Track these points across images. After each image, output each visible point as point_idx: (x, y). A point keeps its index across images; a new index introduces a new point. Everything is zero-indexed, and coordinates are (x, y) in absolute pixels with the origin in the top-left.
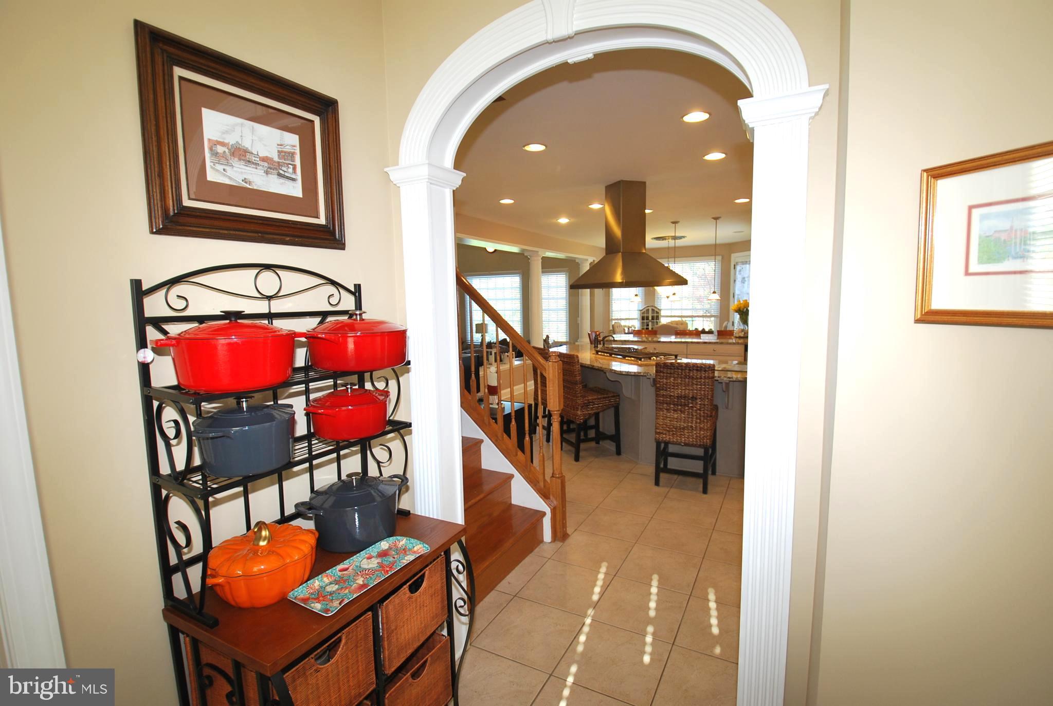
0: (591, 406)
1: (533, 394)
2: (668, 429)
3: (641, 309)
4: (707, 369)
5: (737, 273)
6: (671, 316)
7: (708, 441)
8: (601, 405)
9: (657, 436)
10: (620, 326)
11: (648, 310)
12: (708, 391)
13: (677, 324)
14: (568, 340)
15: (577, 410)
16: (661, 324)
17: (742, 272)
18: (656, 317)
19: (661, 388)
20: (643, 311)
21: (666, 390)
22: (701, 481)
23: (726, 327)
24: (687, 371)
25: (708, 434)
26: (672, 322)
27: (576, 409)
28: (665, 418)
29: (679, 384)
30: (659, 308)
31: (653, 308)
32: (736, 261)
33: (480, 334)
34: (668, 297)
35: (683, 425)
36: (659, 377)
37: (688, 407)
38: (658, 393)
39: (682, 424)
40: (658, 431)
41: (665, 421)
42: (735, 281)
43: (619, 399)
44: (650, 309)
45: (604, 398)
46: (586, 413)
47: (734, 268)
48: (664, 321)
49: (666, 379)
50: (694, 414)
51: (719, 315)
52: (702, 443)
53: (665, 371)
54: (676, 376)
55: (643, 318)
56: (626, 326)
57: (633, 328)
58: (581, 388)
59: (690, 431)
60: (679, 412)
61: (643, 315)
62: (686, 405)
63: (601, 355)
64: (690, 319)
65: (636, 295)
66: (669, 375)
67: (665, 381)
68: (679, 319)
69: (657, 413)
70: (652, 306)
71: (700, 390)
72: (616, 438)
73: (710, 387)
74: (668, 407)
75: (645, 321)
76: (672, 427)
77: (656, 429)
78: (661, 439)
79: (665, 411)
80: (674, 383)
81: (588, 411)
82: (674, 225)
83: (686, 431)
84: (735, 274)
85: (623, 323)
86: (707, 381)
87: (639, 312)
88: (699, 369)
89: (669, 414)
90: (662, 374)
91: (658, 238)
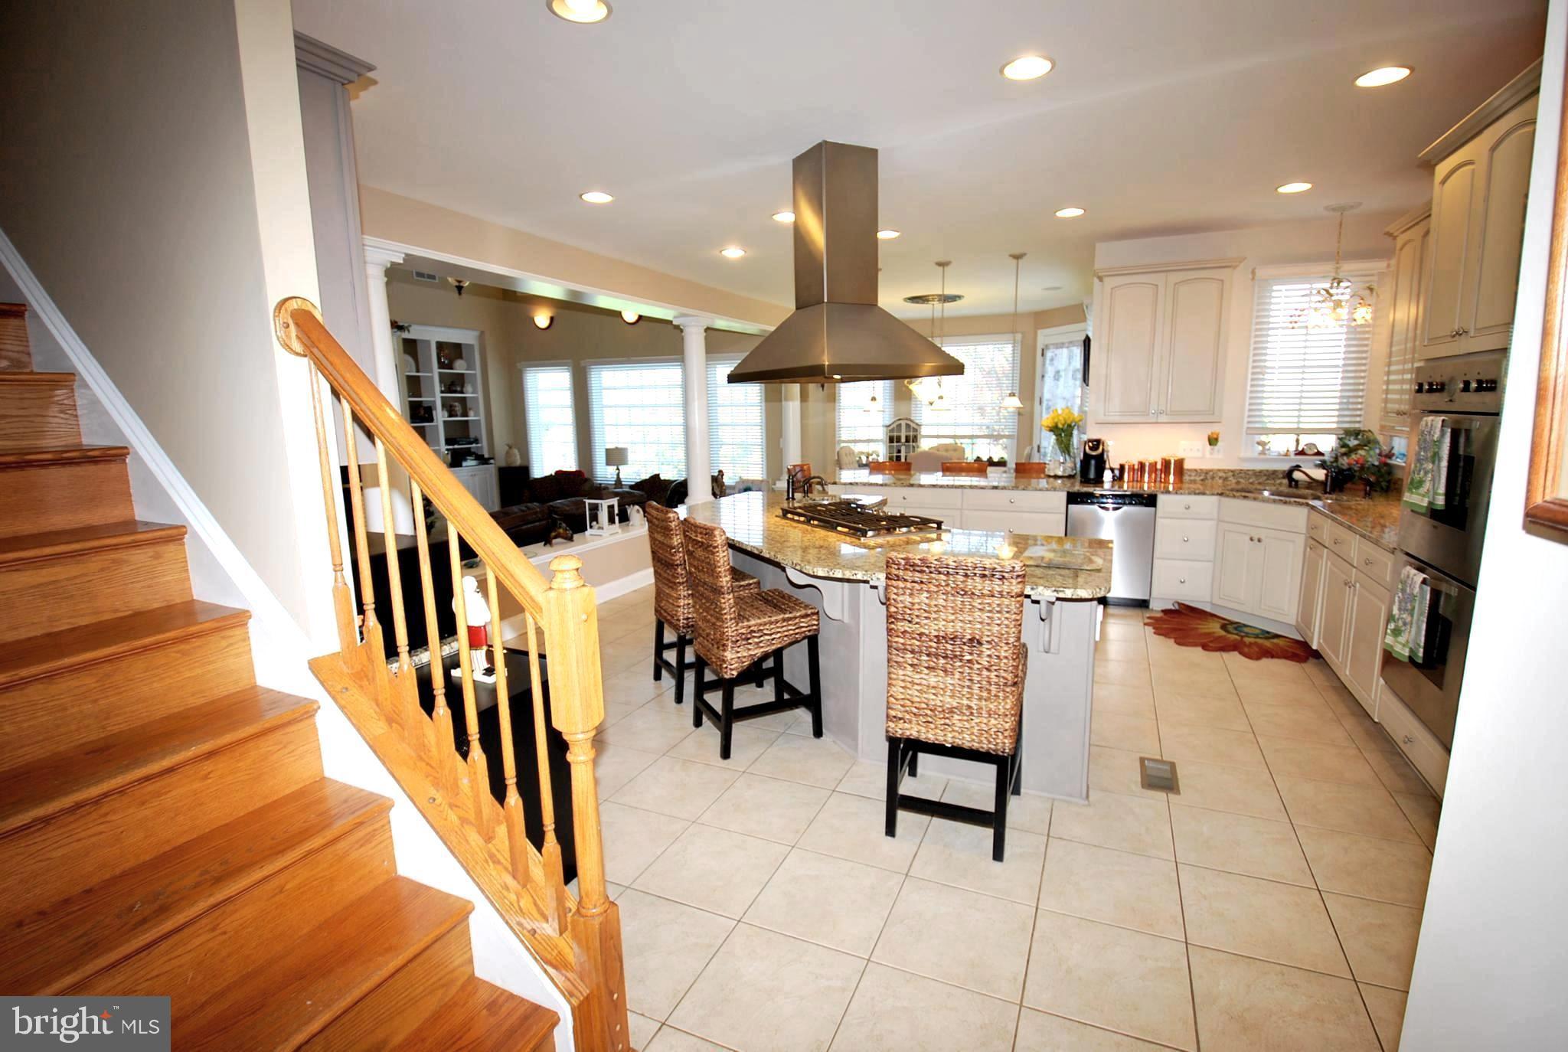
0: (756, 640)
1: (654, 600)
2: (915, 710)
3: (888, 423)
4: (1006, 575)
5: (1048, 362)
6: (938, 437)
7: (1006, 741)
8: (779, 635)
9: (892, 725)
10: (851, 453)
11: (900, 425)
12: (1007, 626)
13: (947, 450)
14: (765, 477)
15: (724, 650)
16: (919, 450)
17: (1055, 362)
18: (913, 439)
19: (900, 617)
20: (891, 427)
21: (910, 622)
22: (989, 832)
23: (1030, 456)
24: (961, 578)
25: (1007, 726)
26: (938, 448)
27: (721, 648)
28: (909, 685)
29: (942, 608)
30: (917, 421)
31: (909, 422)
32: (1046, 343)
33: (615, 467)
34: (931, 404)
35: (949, 703)
36: (895, 591)
37: (961, 660)
38: (893, 626)
39: (948, 700)
40: (893, 713)
41: (910, 692)
42: (1043, 376)
43: (818, 620)
44: (903, 423)
45: (784, 620)
46: (745, 654)
47: (1043, 355)
48: (925, 445)
49: (911, 595)
50: (976, 678)
51: (1016, 434)
52: (993, 747)
53: (909, 575)
54: (934, 589)
55: (891, 440)
56: (863, 453)
57: (874, 456)
58: (732, 601)
59: (965, 718)
60: (942, 673)
61: (892, 434)
62: (956, 656)
63: (792, 520)
64: (969, 441)
65: (874, 399)
66: (917, 586)
67: (909, 599)
68: (950, 441)
69: (889, 673)
70: (907, 419)
71: (988, 624)
72: (813, 702)
73: (1014, 616)
74: (916, 661)
75: (895, 444)
76: (924, 706)
77: (888, 708)
78: (900, 732)
79: (909, 668)
80: (928, 605)
81: (749, 649)
82: (941, 268)
83: (956, 717)
84: (1044, 365)
85: (857, 448)
86: (1006, 602)
87: (885, 429)
88: (986, 573)
89: (918, 676)
90: (901, 584)
91: (914, 299)
